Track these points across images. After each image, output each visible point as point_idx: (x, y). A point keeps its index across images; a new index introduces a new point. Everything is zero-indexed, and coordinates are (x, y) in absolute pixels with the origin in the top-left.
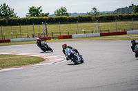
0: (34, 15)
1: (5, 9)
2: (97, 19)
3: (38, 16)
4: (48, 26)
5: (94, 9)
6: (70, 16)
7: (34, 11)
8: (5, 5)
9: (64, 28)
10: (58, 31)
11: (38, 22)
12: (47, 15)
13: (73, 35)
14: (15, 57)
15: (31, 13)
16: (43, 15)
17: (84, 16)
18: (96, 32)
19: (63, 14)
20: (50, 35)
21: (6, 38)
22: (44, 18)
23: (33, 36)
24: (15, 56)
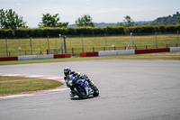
0: (49, 25)
1: (11, 16)
2: (131, 31)
3: (54, 26)
4: (67, 39)
5: (128, 18)
6: (96, 27)
7: (49, 19)
8: (11, 11)
9: (87, 43)
10: (79, 46)
11: (54, 34)
12: (65, 25)
13: (100, 52)
14: (23, 80)
15: (45, 22)
16: (61, 25)
17: (114, 27)
18: (130, 48)
19: (87, 25)
20: (69, 52)
21: (12, 55)
22: (62, 28)
23: (48, 52)
24: (23, 78)
